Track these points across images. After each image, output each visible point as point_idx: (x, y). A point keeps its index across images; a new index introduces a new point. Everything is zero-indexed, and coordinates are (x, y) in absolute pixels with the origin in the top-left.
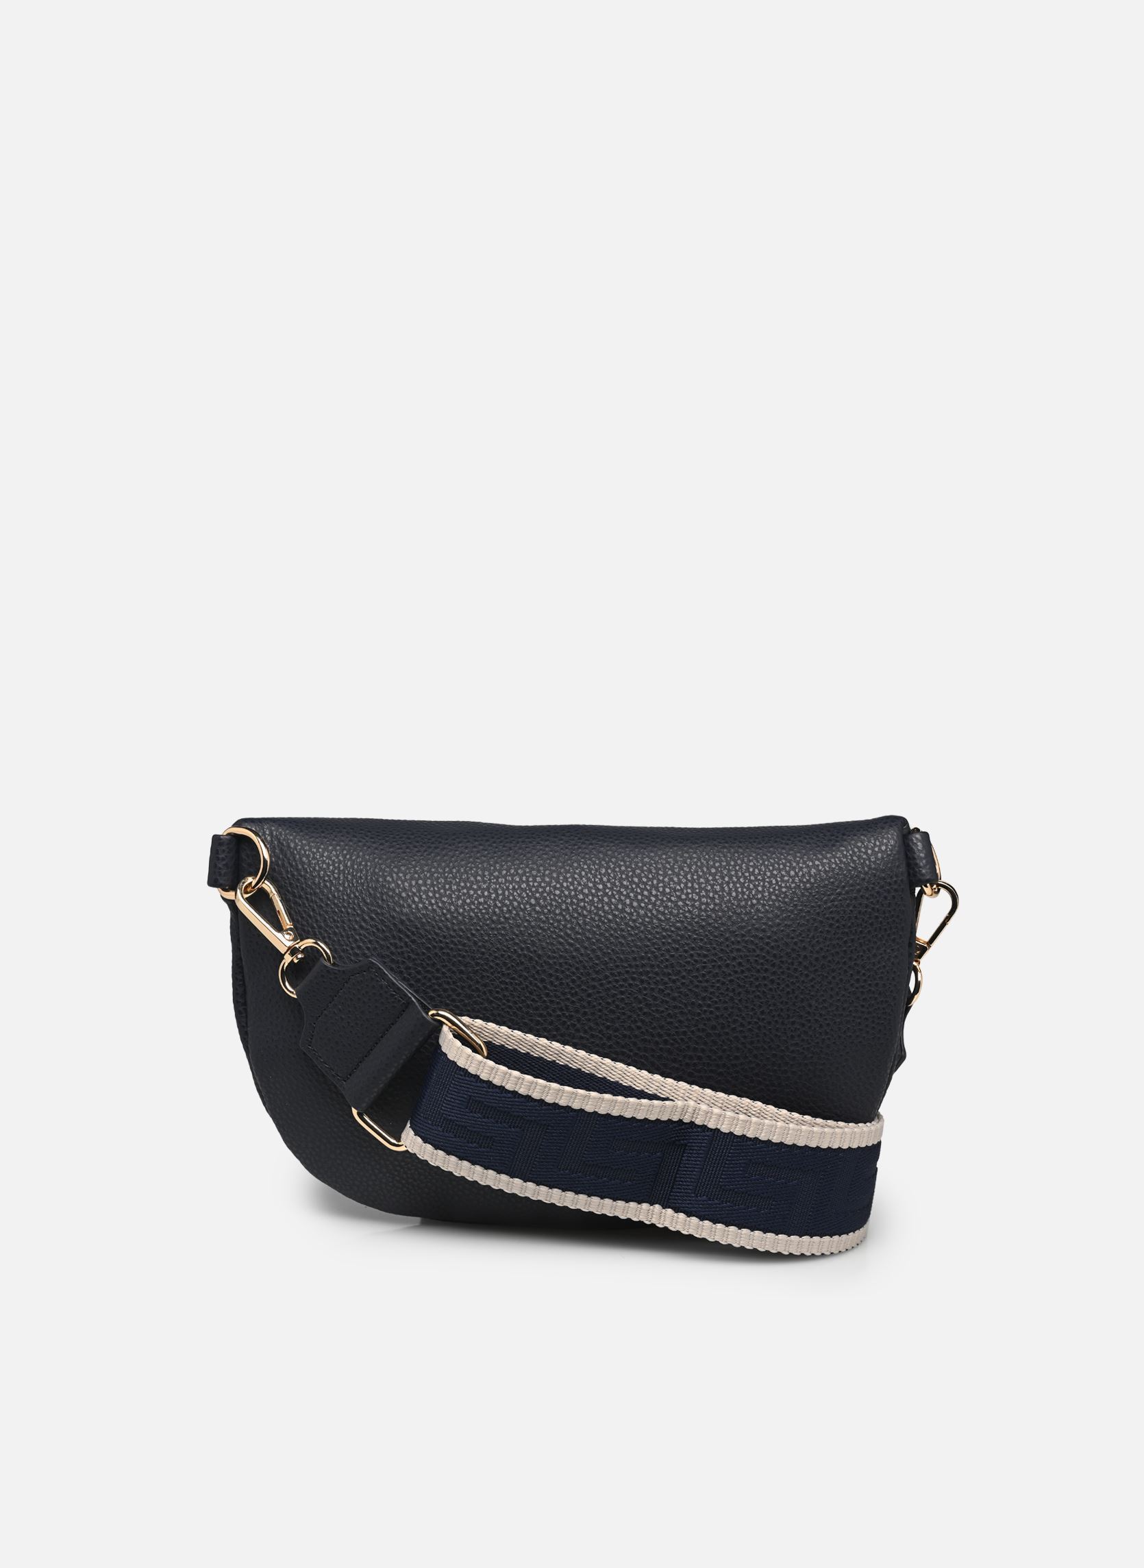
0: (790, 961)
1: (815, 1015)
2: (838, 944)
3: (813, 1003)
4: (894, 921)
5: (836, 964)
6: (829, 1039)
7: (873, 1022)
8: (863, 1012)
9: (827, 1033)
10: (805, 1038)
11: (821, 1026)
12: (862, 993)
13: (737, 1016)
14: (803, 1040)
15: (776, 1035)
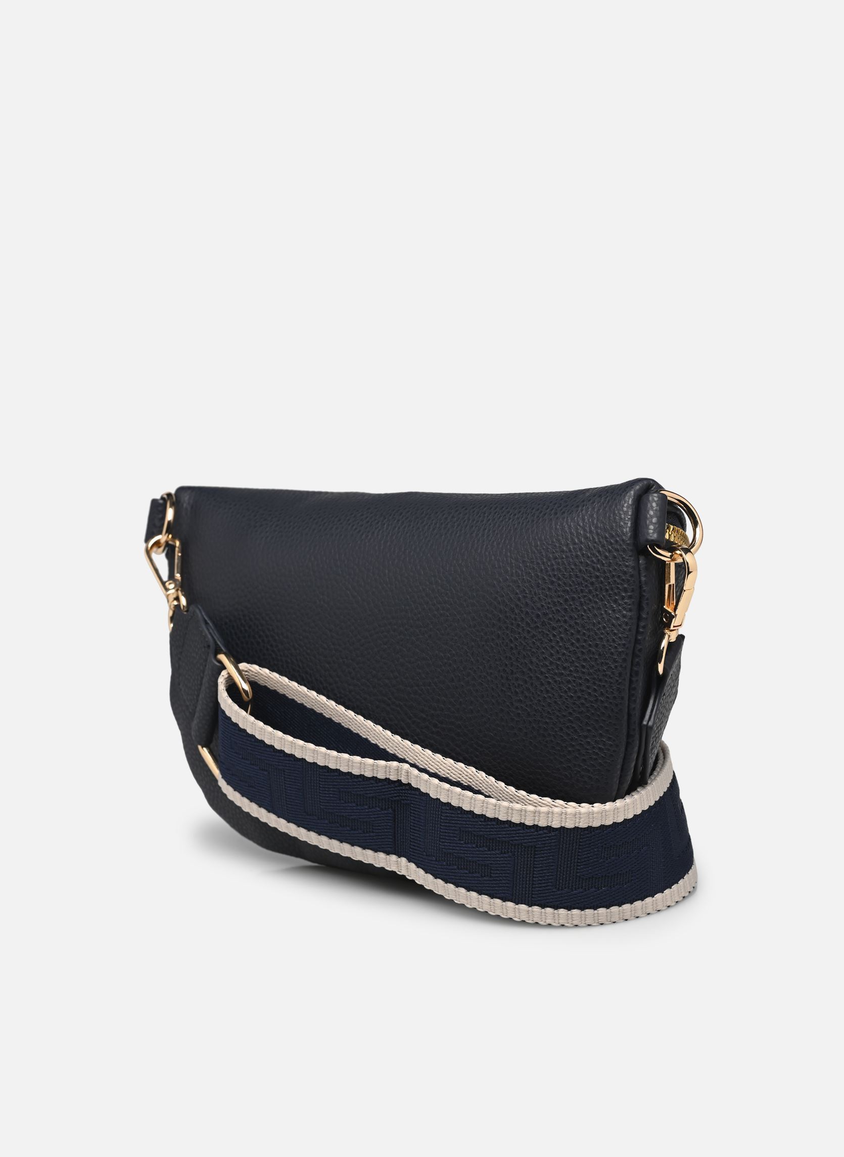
0: (513, 616)
1: (536, 672)
2: (558, 602)
3: (534, 660)
4: (615, 581)
5: (557, 622)
6: (550, 697)
7: (594, 684)
8: (583, 673)
9: (547, 692)
10: (527, 694)
11: (542, 684)
12: (583, 653)
13: (470, 669)
14: (526, 697)
15: (502, 690)
